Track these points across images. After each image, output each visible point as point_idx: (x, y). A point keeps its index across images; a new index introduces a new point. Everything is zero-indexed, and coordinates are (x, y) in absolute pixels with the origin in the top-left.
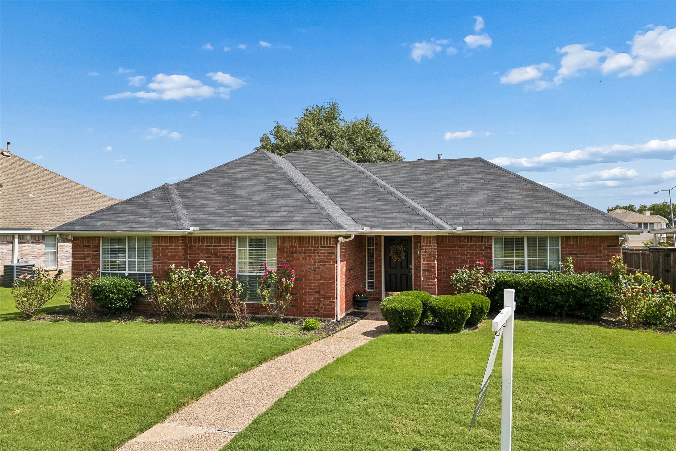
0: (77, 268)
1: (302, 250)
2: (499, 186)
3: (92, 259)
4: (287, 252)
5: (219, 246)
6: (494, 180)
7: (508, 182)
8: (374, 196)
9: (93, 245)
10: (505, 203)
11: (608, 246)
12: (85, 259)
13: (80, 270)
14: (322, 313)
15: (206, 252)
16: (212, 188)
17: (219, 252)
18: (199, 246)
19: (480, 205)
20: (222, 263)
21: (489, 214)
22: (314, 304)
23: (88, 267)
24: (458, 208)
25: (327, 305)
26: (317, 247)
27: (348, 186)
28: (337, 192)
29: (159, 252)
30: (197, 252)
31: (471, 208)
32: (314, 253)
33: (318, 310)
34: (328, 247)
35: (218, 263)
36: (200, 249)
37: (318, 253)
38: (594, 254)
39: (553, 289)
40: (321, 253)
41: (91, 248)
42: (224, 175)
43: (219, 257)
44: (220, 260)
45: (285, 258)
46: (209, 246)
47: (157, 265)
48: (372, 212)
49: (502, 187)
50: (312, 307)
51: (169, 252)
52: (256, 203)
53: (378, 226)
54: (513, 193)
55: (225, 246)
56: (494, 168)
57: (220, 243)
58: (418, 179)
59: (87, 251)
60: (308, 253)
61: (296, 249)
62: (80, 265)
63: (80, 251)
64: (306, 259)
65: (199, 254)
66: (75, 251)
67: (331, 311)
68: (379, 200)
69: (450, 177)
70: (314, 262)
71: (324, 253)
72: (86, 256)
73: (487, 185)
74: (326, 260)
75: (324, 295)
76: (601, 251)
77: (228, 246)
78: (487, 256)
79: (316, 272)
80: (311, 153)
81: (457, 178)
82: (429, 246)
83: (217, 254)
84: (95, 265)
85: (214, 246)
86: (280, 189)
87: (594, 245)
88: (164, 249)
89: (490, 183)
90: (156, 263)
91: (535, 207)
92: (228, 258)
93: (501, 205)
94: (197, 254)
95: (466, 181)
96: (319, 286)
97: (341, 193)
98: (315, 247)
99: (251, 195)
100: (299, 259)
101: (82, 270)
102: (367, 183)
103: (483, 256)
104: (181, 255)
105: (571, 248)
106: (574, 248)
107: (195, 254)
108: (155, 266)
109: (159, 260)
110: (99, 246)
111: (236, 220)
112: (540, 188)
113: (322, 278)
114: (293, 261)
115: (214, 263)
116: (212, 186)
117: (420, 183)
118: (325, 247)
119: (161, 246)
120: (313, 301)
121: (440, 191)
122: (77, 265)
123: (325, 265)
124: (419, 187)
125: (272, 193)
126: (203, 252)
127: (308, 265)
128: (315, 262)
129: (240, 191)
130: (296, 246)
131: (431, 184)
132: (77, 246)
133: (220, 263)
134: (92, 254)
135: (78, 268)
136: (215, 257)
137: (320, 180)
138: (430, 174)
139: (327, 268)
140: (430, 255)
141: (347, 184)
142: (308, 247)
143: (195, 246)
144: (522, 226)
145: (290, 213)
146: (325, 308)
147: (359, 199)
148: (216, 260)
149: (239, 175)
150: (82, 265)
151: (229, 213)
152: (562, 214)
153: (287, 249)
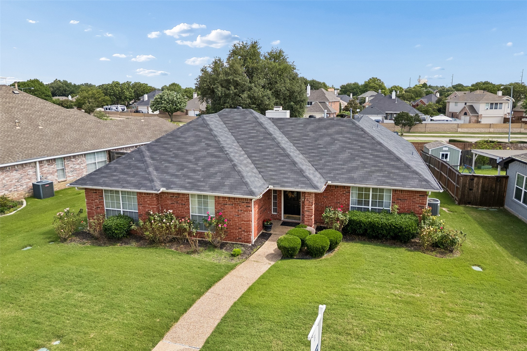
0: (90, 206)
1: (230, 203)
2: (359, 146)
3: (99, 201)
4: (221, 204)
6: (357, 140)
7: (366, 142)
8: (277, 158)
10: (361, 162)
11: (420, 196)
12: (94, 201)
13: (92, 207)
14: (243, 240)
15: (171, 200)
16: (171, 151)
17: (179, 201)
18: (166, 196)
19: (345, 162)
20: (181, 207)
21: (349, 171)
22: (239, 235)
23: (97, 206)
24: (331, 164)
25: (246, 236)
26: (240, 202)
27: (261, 146)
28: (253, 151)
29: (141, 200)
31: (339, 164)
32: (238, 205)
33: (240, 238)
34: (246, 203)
35: (178, 207)
36: (167, 198)
37: (240, 206)
38: (411, 200)
39: (381, 227)
40: (242, 206)
41: (97, 194)
42: (179, 139)
43: (178, 204)
44: (180, 205)
45: (220, 207)
46: (172, 197)
47: (141, 207)
48: (275, 171)
49: (362, 147)
50: (237, 236)
51: (148, 200)
52: (200, 168)
53: (277, 184)
54: (367, 153)
55: (182, 197)
56: (358, 129)
57: (179, 195)
58: (308, 135)
59: (95, 196)
60: (234, 205)
61: (226, 202)
62: (91, 204)
63: (90, 196)
64: (233, 208)
65: (167, 201)
66: (87, 195)
67: (248, 239)
68: (280, 161)
69: (329, 135)
71: (244, 206)
72: (94, 199)
73: (352, 144)
74: (245, 210)
75: (244, 230)
76: (415, 199)
77: (184, 198)
78: (347, 197)
79: (239, 217)
80: (236, 112)
81: (334, 137)
82: (309, 197)
84: (101, 204)
85: (176, 197)
86: (216, 156)
87: (411, 195)
88: (144, 198)
90: (140, 206)
91: (379, 166)
92: (185, 204)
93: (358, 163)
94: (165, 201)
95: (339, 140)
96: (241, 225)
97: (256, 153)
98: (238, 202)
99: (198, 159)
100: (229, 208)
101: (94, 207)
102: (272, 145)
103: (344, 197)
104: (155, 203)
105: (398, 196)
106: (400, 196)
107: (164, 201)
108: (139, 208)
109: (141, 205)
110: (103, 193)
111: (189, 183)
112: (385, 150)
113: (242, 221)
114: (225, 209)
115: (176, 207)
116: (171, 150)
117: (309, 139)
118: (244, 202)
119: (142, 196)
120: (237, 233)
121: (321, 148)
123: (244, 213)
124: (308, 142)
125: (211, 159)
126: (169, 200)
127: (234, 212)
128: (238, 211)
129: (190, 156)
130: (227, 201)
131: (316, 141)
132: (88, 192)
133: (180, 207)
134: (99, 198)
136: (177, 204)
137: (242, 139)
138: (316, 132)
139: (246, 215)
140: (310, 202)
141: (260, 145)
142: (234, 201)
143: (164, 196)
144: (369, 182)
145: (222, 178)
146: (245, 237)
147: (267, 159)
148: (177, 205)
149: (188, 141)
150: (93, 204)
151: (184, 176)
153: (221, 202)
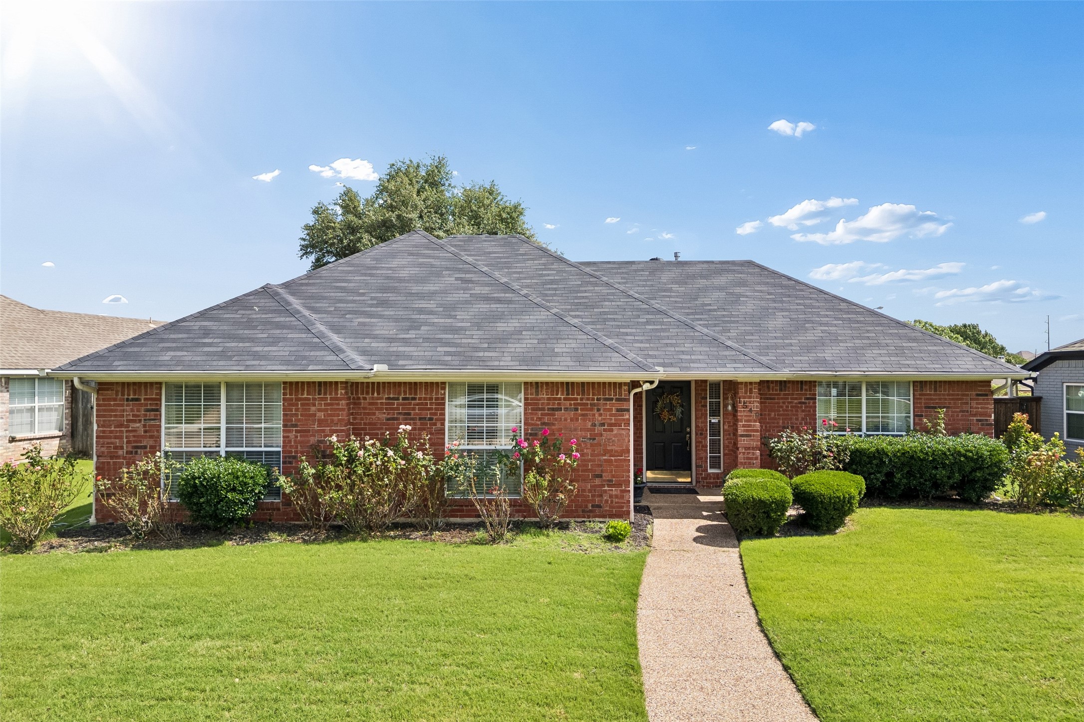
0: (108, 443)
1: (571, 404)
2: (798, 304)
3: (144, 426)
4: (543, 409)
5: (414, 399)
6: (789, 296)
7: (810, 298)
8: (638, 317)
9: (145, 399)
10: (822, 332)
11: (978, 395)
12: (128, 426)
13: (116, 448)
14: (606, 511)
15: (387, 409)
16: (362, 295)
17: (414, 409)
18: (373, 398)
19: (787, 333)
20: (420, 429)
21: (808, 348)
22: (593, 496)
23: (135, 442)
25: (617, 496)
26: (598, 399)
27: (583, 297)
29: (297, 410)
30: (370, 409)
31: (776, 338)
32: (591, 410)
33: (599, 506)
34: (617, 400)
37: (598, 410)
38: (958, 407)
40: (605, 410)
41: (141, 405)
44: (415, 424)
45: (540, 419)
46: (393, 399)
47: (292, 435)
48: (648, 341)
49: (807, 306)
50: (588, 501)
51: (319, 410)
52: (467, 324)
53: (671, 365)
54: (826, 316)
55: (425, 399)
56: (779, 278)
57: (416, 394)
58: (670, 290)
59: (132, 410)
60: (582, 410)
61: (559, 404)
62: (116, 437)
63: (115, 411)
64: (577, 420)
65: (374, 414)
66: (105, 411)
67: (622, 507)
68: (648, 323)
69: (720, 289)
70: (592, 425)
71: (610, 410)
72: (129, 421)
73: (781, 302)
74: (613, 421)
75: (611, 481)
76: (967, 403)
77: (431, 399)
79: (595, 442)
81: (732, 291)
82: (750, 397)
83: (409, 414)
84: (151, 437)
85: (404, 399)
86: (499, 301)
87: (958, 395)
88: (308, 405)
89: (784, 299)
90: (290, 431)
91: (868, 338)
92: (431, 419)
93: (819, 333)
94: (369, 414)
95: (747, 297)
96: (601, 466)
97: (577, 310)
98: (593, 399)
99: (449, 309)
100: (566, 420)
101: (122, 448)
102: (613, 294)
104: (343, 415)
105: (927, 399)
106: (931, 399)
107: (365, 414)
108: (288, 437)
109: (296, 426)
110: (160, 400)
111: (447, 354)
112: (862, 310)
113: (606, 452)
114: (554, 424)
116: (361, 291)
117: (677, 297)
118: (611, 399)
119: (301, 399)
120: (590, 491)
121: (715, 310)
122: (110, 438)
123: (612, 430)
125: (488, 306)
126: (381, 409)
127: (581, 430)
128: (594, 425)
129: (423, 302)
130: (560, 399)
131: (696, 299)
132: (109, 400)
134: (146, 415)
135: (112, 443)
136: (406, 419)
138: (685, 283)
139: (615, 436)
140: (751, 411)
141: (579, 295)
142: (581, 400)
143: (365, 399)
144: (864, 366)
145: (541, 341)
146: (612, 502)
147: (614, 320)
149: (404, 274)
150: (121, 438)
151: (426, 340)
152: (911, 348)
153: (543, 404)
